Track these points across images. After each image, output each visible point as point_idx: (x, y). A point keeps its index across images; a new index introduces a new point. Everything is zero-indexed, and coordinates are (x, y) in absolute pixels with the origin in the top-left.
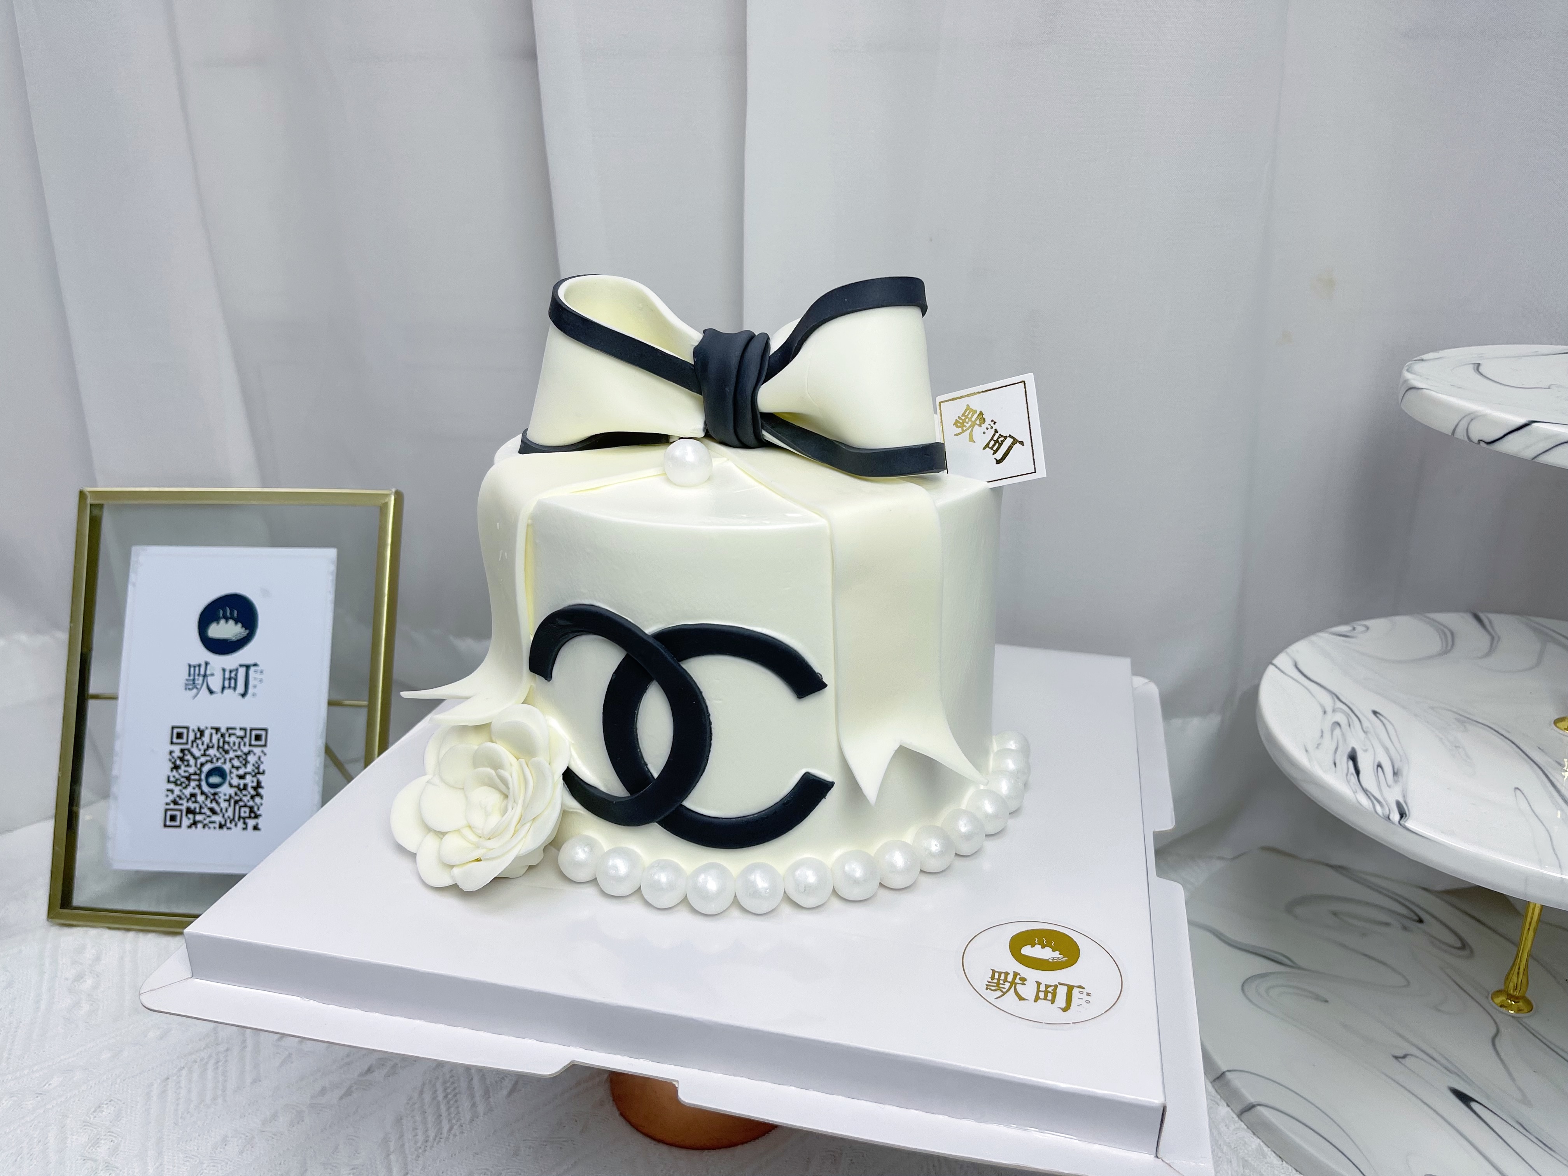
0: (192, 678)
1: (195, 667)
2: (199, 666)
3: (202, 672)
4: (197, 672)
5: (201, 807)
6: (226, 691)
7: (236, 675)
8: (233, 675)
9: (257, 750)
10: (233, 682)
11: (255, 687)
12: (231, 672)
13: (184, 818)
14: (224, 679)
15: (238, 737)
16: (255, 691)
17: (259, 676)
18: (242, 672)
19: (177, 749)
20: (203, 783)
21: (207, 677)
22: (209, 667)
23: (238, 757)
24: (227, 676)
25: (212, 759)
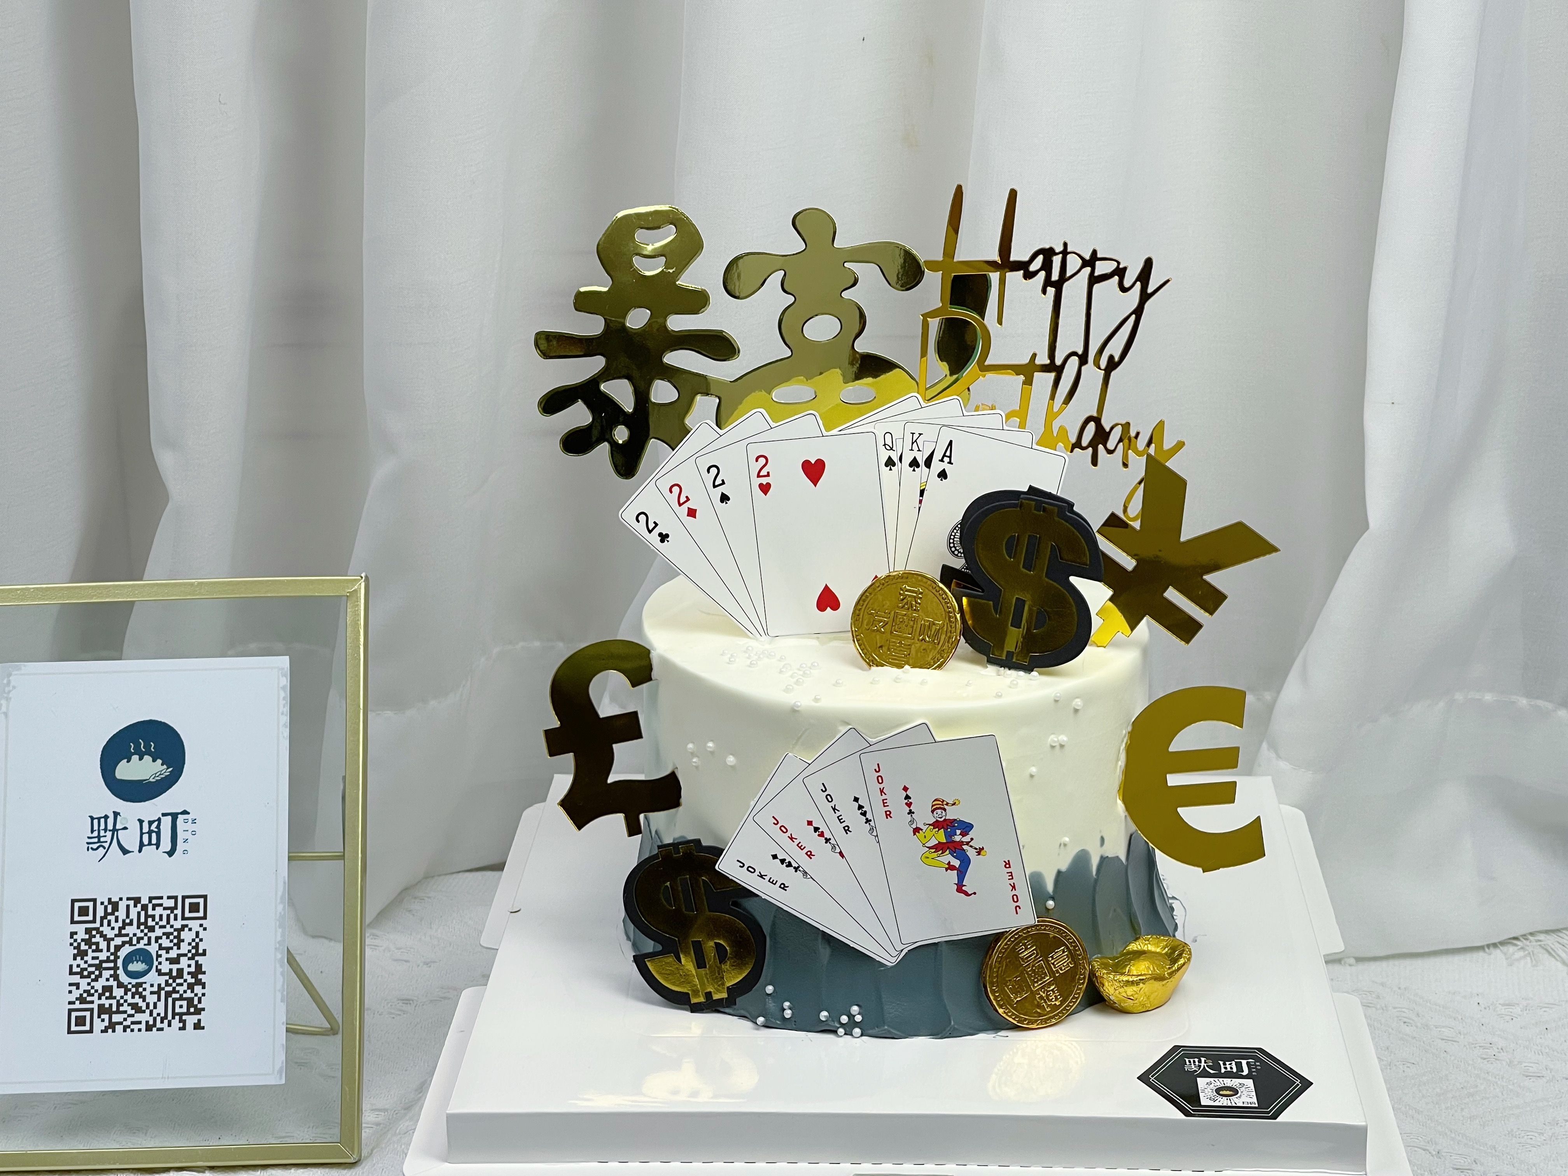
0: (95, 834)
1: (99, 819)
2: (106, 817)
3: (110, 827)
4: (102, 826)
5: (119, 1005)
6: (144, 848)
7: (158, 827)
8: (153, 827)
9: (194, 925)
10: (154, 835)
11: (186, 841)
12: (151, 823)
13: (96, 1020)
14: (142, 834)
15: (165, 909)
16: (186, 846)
17: (190, 826)
18: (167, 822)
19: (81, 929)
20: (120, 972)
21: (117, 830)
22: (119, 817)
23: (168, 935)
24: (146, 829)
25: (131, 939)
